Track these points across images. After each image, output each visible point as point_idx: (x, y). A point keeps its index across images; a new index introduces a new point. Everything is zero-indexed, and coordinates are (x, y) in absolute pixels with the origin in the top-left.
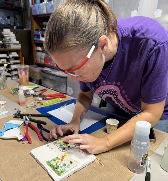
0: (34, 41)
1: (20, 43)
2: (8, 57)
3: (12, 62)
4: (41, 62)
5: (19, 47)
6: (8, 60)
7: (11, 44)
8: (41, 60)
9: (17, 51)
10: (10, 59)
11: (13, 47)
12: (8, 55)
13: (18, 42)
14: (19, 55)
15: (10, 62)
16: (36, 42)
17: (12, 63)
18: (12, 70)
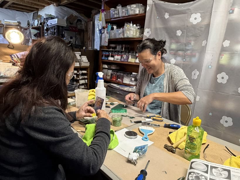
0: (102, 59)
1: (89, 62)
2: (78, 73)
3: (81, 77)
4: (106, 78)
5: (88, 64)
6: (78, 75)
7: (82, 62)
8: (106, 76)
10: (80, 75)
11: (83, 65)
14: (87, 72)
15: (79, 78)
16: (104, 61)
17: (81, 79)
18: (80, 85)
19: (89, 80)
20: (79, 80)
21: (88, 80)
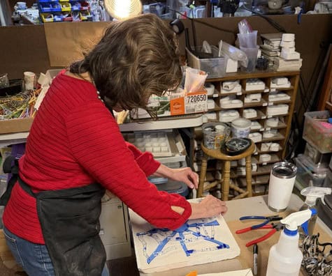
1: (301, 57)
2: (267, 91)
3: (272, 100)
5: (297, 66)
6: (265, 96)
7: (281, 61)
9: (290, 76)
11: (283, 66)
12: (268, 86)
13: (297, 55)
14: (292, 85)
15: (267, 101)
17: (272, 103)
18: (267, 119)
19: (293, 106)
20: (265, 108)
21: (289, 108)
